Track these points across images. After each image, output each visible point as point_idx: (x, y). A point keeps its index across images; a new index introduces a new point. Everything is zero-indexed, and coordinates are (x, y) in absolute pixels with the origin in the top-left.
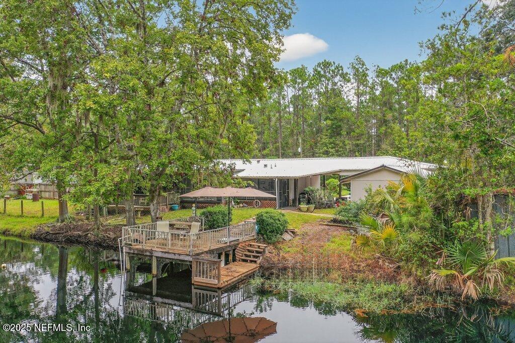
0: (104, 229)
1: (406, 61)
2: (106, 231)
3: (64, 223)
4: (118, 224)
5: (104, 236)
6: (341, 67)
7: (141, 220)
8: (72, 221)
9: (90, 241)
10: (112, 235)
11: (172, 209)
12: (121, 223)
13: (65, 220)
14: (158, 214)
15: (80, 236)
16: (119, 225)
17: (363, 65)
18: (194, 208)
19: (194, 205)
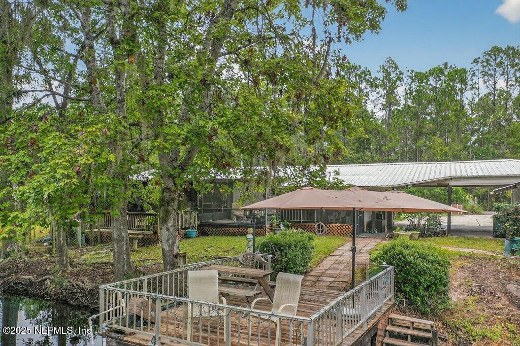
0: (75, 270)
1: (446, 64)
2: (77, 275)
3: (9, 258)
4: (99, 261)
5: (73, 286)
6: (369, 71)
7: (138, 255)
8: (23, 256)
9: (46, 293)
10: (88, 285)
11: (186, 236)
12: (105, 260)
13: (12, 254)
14: (175, 248)
15: (31, 283)
16: (102, 263)
17: (396, 68)
18: (250, 236)
19: (251, 230)
